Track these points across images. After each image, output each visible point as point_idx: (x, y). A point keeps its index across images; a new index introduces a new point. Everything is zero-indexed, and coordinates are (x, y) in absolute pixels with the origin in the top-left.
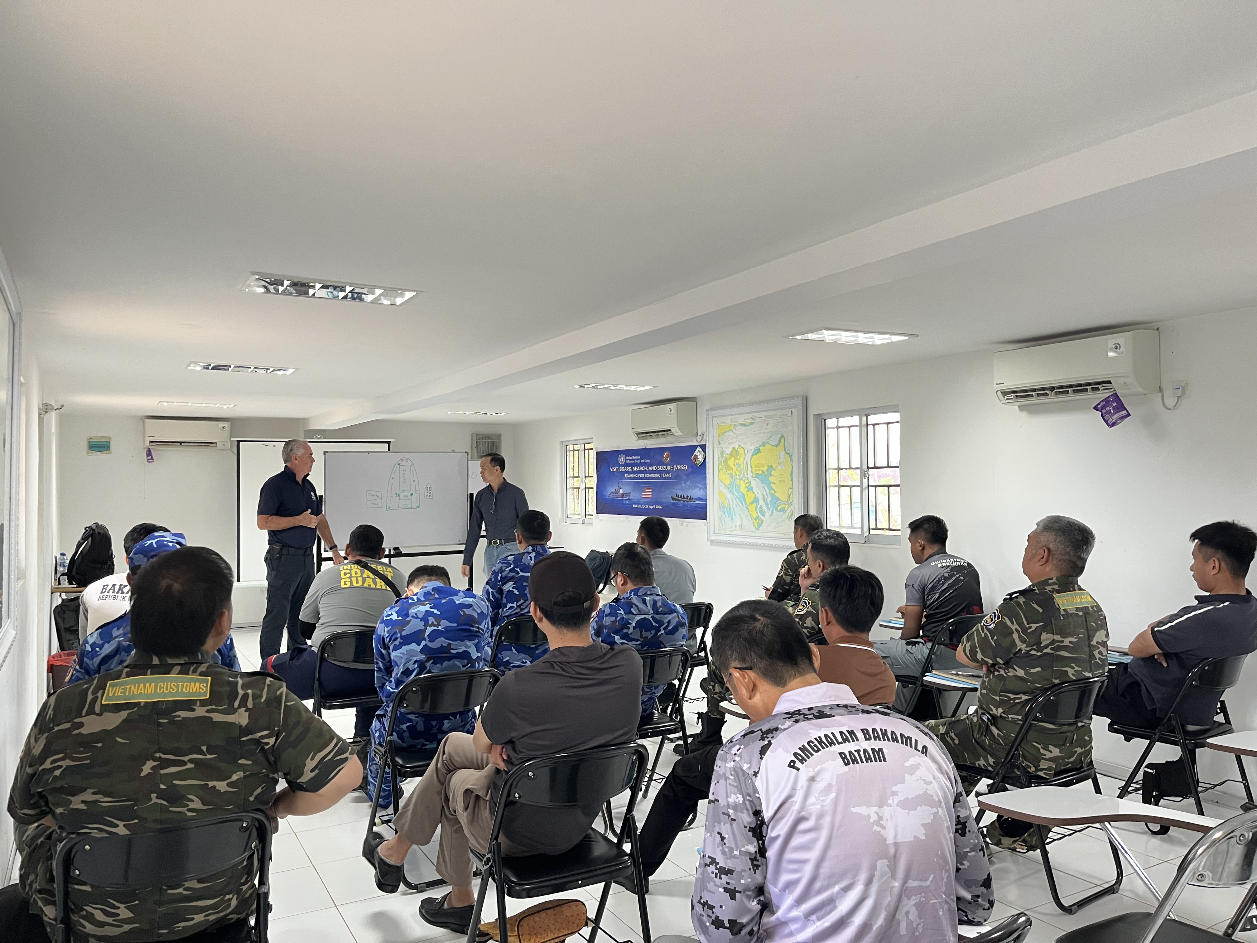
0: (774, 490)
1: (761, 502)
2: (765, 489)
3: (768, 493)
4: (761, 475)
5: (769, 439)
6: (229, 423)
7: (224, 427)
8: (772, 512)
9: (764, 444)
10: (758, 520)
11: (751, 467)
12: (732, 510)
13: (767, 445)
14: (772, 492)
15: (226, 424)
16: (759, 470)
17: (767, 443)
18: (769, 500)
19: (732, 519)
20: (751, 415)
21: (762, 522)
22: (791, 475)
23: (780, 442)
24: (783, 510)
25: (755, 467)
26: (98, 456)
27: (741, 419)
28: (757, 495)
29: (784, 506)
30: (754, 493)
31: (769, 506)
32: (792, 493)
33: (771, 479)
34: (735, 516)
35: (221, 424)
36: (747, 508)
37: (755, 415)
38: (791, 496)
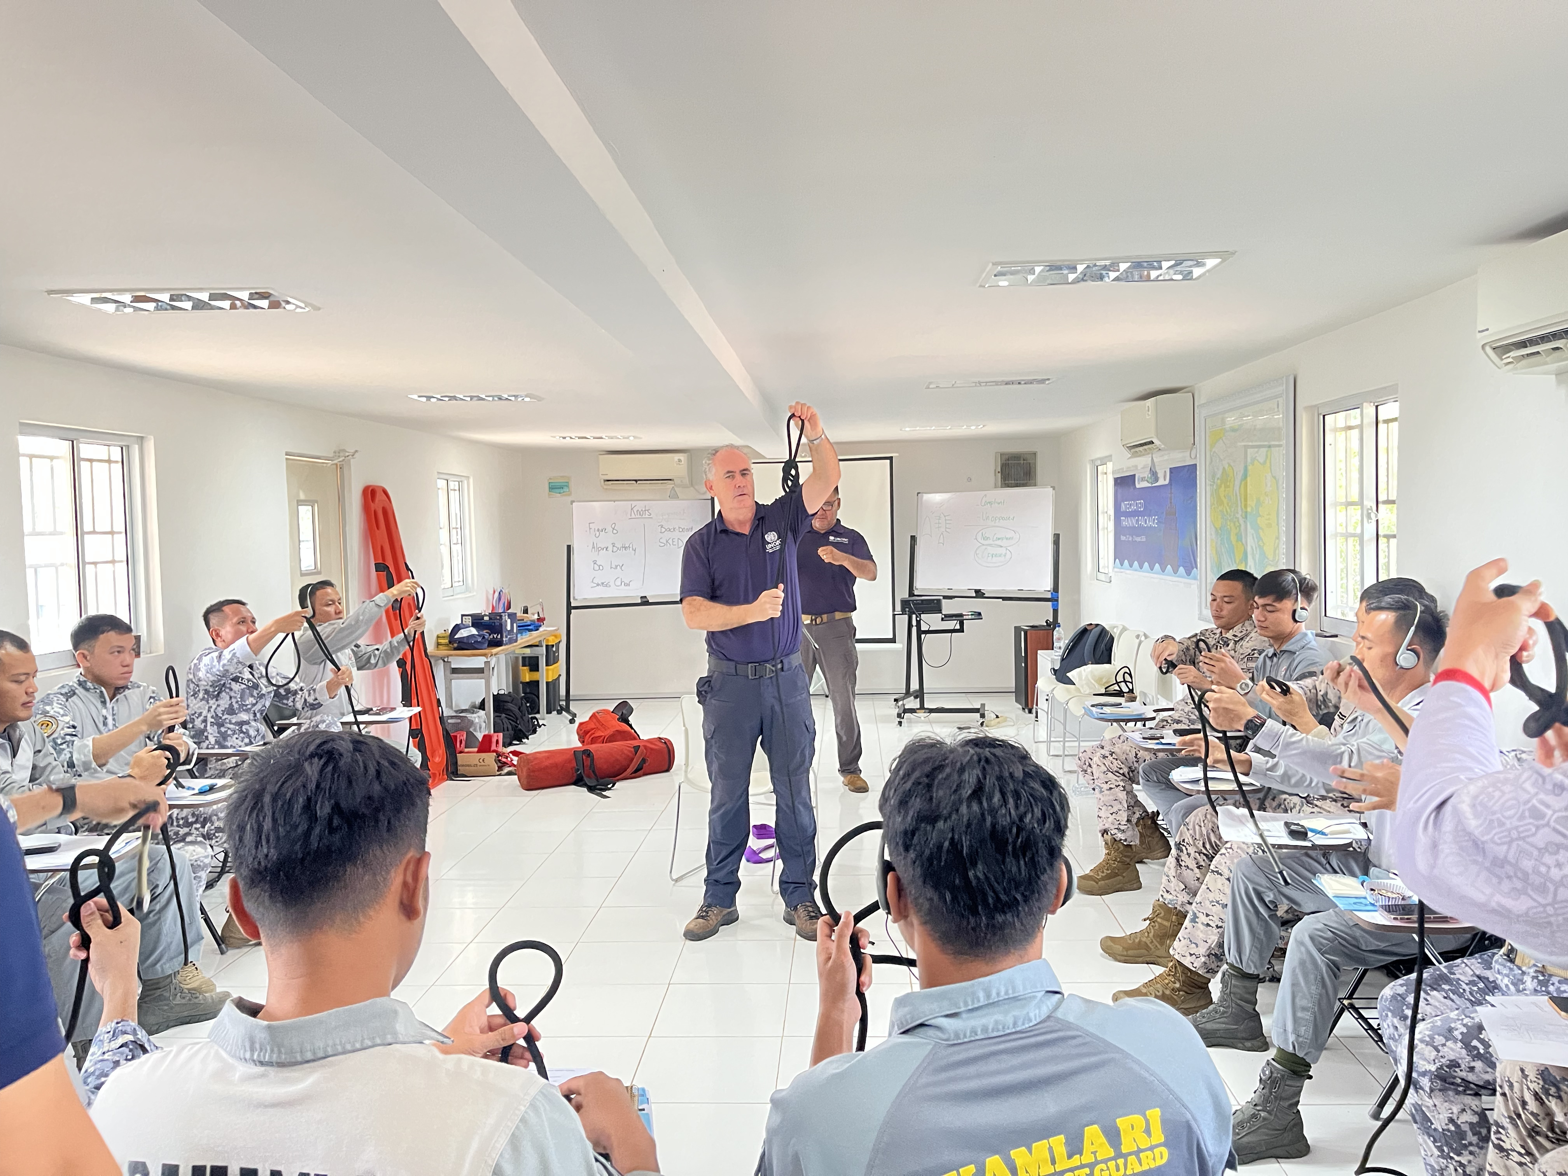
0: (1262, 540)
2: (1254, 538)
3: (1257, 545)
6: (686, 455)
7: (680, 460)
14: (1260, 543)
15: (682, 457)
17: (1256, 459)
20: (1240, 412)
22: (1278, 514)
23: (1267, 456)
26: (557, 498)
28: (1246, 547)
30: (1243, 544)
35: (677, 457)
38: (1277, 550)
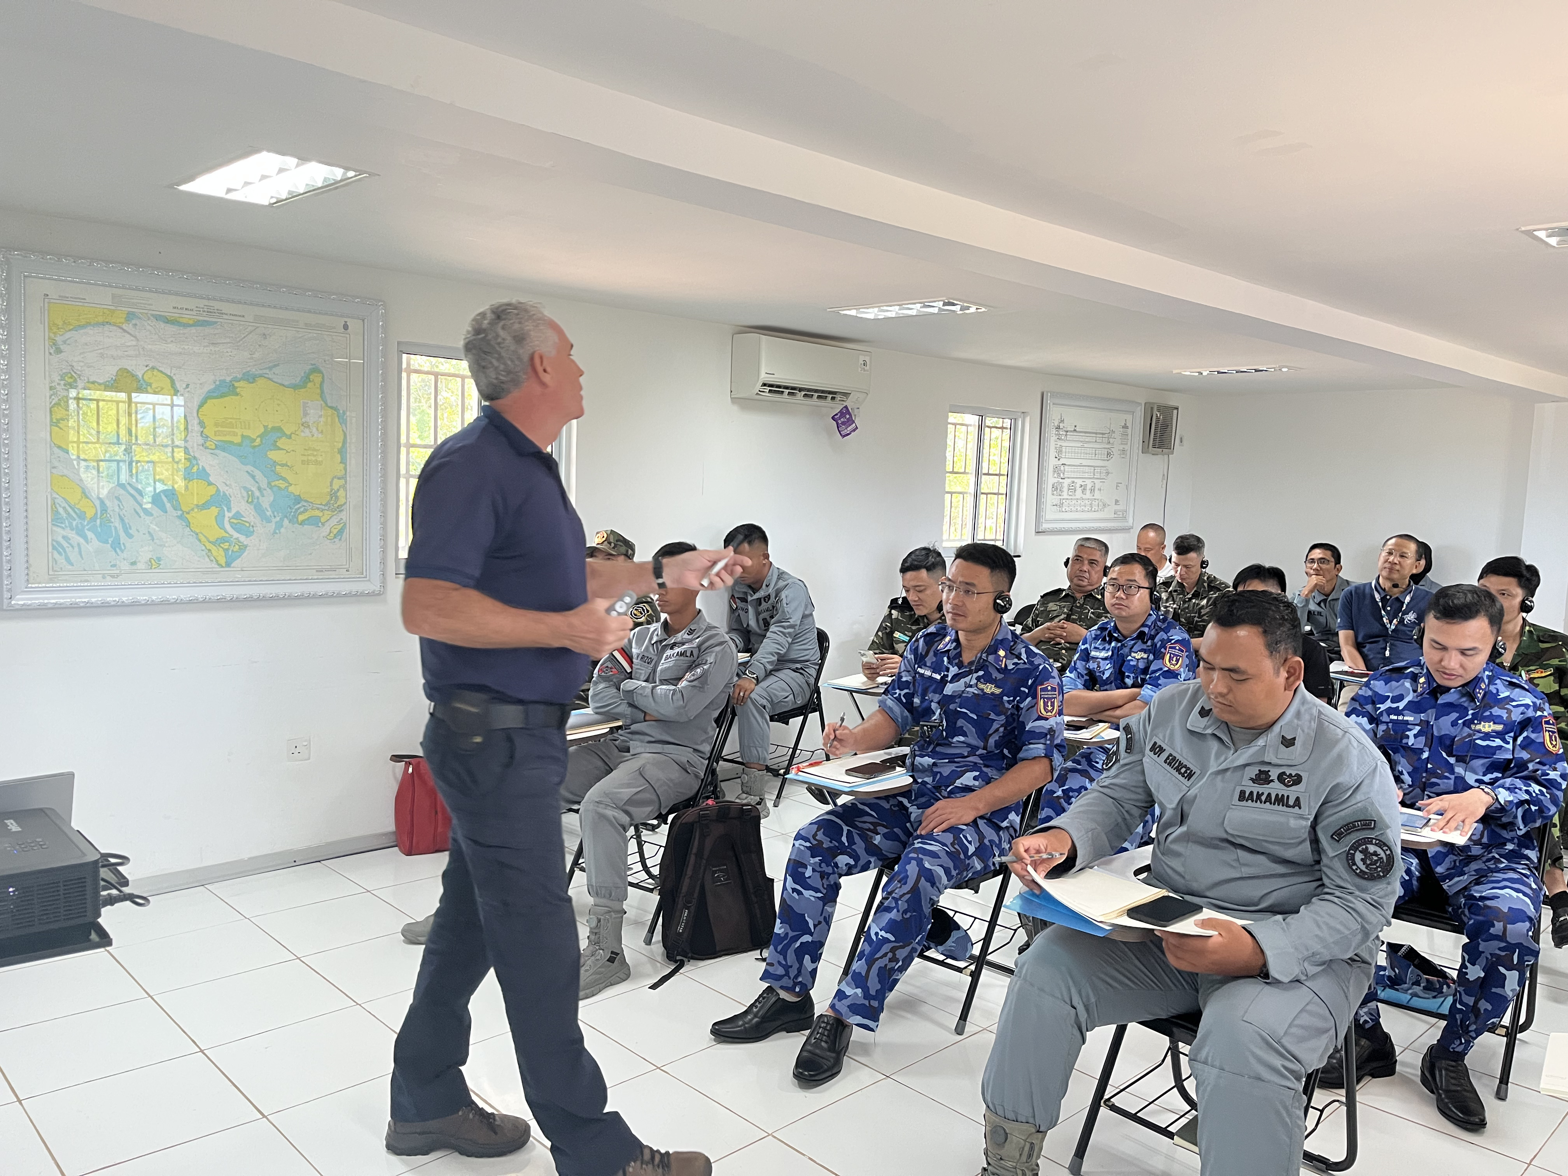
0: (284, 479)
1: (239, 505)
2: (253, 477)
3: (264, 485)
4: (239, 445)
5: (270, 368)
8: (279, 525)
9: (250, 378)
10: (226, 546)
11: (202, 424)
12: (117, 523)
13: (261, 382)
14: (282, 484)
16: (235, 434)
17: (261, 376)
18: (266, 501)
19: (117, 545)
20: (202, 303)
21: (243, 548)
22: (342, 451)
23: (306, 380)
24: (315, 521)
25: (216, 425)
27: (166, 305)
28: (222, 488)
29: (317, 513)
30: (210, 484)
31: (269, 513)
32: (344, 487)
33: (273, 455)
34: (130, 536)
36: (180, 517)
37: (217, 305)
38: (341, 493)
